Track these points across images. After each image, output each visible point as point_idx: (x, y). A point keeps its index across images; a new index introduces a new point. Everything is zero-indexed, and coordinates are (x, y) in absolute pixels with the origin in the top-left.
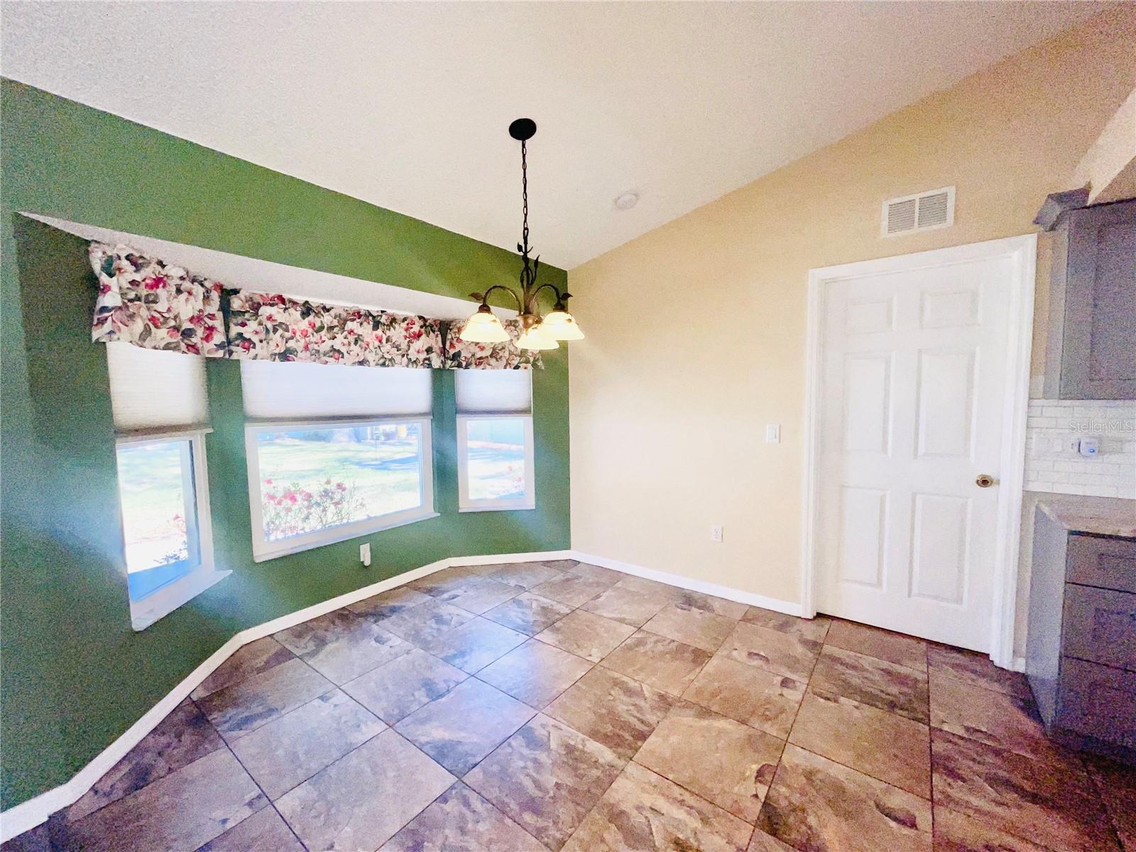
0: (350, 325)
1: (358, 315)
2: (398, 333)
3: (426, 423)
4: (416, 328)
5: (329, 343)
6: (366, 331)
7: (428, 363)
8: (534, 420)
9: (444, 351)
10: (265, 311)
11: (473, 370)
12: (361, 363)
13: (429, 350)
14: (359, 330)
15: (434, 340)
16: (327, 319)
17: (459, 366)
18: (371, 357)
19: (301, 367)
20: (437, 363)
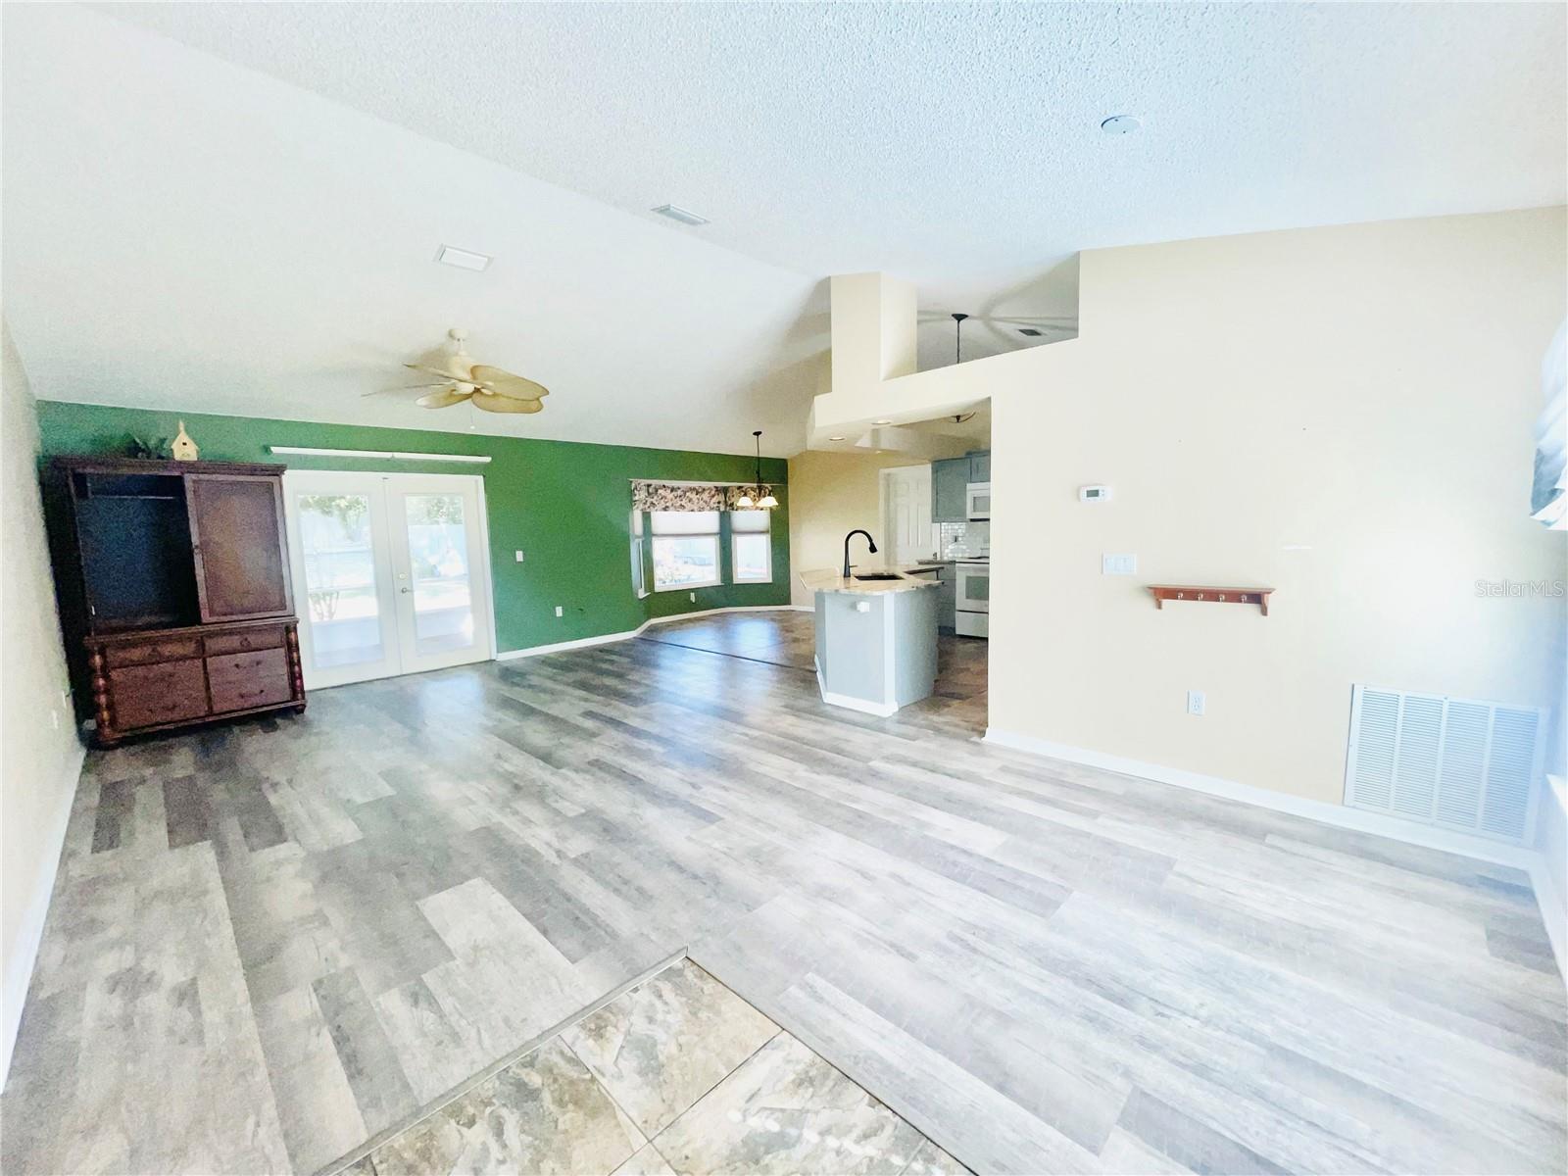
0: (688, 494)
1: (690, 489)
2: (706, 496)
3: (718, 537)
4: (713, 492)
5: (680, 503)
6: (693, 496)
7: (718, 509)
8: (772, 538)
9: (726, 502)
10: (660, 491)
11: (739, 511)
12: (692, 511)
13: (719, 503)
14: (691, 496)
15: (721, 498)
16: (679, 492)
17: (733, 509)
18: (696, 508)
19: (671, 513)
20: (722, 509)
